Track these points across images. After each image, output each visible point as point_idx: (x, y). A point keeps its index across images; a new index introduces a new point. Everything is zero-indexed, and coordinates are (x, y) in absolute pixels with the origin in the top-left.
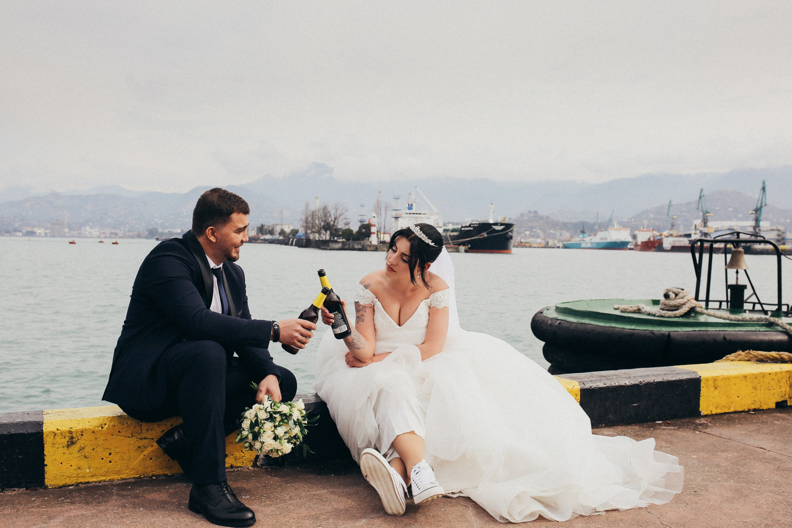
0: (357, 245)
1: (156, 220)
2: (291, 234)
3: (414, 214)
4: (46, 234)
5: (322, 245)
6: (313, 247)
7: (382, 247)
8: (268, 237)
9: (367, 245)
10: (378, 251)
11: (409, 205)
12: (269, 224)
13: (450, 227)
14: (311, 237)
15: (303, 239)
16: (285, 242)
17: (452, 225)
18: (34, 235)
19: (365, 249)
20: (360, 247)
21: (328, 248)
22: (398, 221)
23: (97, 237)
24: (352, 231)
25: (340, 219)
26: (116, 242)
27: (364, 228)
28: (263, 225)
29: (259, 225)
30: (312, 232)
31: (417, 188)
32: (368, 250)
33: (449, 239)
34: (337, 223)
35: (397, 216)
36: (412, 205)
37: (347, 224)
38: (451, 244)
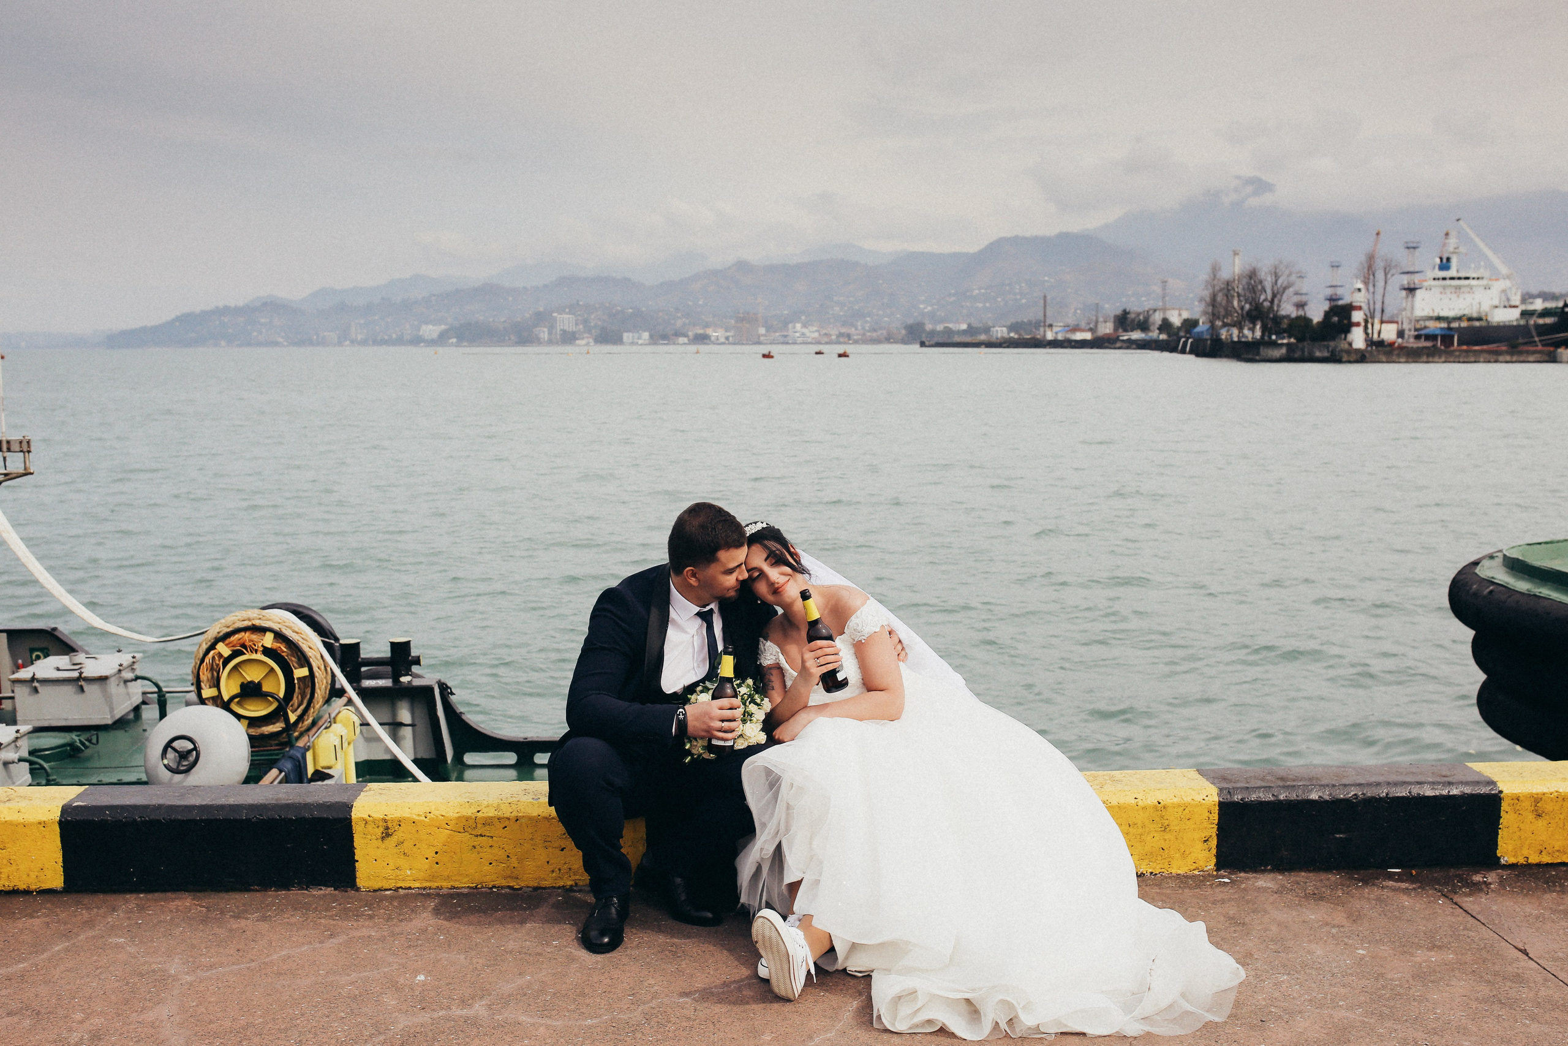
0: (1320, 351)
1: (921, 306)
2: (1183, 329)
3: (1452, 278)
4: (727, 338)
5: (1245, 352)
6: (1227, 356)
7: (1375, 353)
8: (1136, 335)
9: (1342, 350)
10: (1367, 362)
11: (1441, 259)
12: (1140, 310)
13: (1539, 305)
14: (1224, 334)
15: (1207, 340)
16: (1169, 347)
17: (1544, 301)
18: (708, 341)
19: (1338, 358)
20: (1326, 354)
21: (1257, 358)
22: (1413, 296)
23: (814, 341)
24: (1311, 320)
25: (1285, 297)
26: (845, 353)
27: (1335, 314)
28: (1127, 310)
29: (1119, 312)
30: (1225, 325)
31: (1461, 222)
32: (1344, 360)
33: (1534, 333)
34: (1279, 306)
35: (1412, 286)
36: (1448, 259)
37: (1301, 305)
38: (1539, 344)
